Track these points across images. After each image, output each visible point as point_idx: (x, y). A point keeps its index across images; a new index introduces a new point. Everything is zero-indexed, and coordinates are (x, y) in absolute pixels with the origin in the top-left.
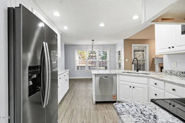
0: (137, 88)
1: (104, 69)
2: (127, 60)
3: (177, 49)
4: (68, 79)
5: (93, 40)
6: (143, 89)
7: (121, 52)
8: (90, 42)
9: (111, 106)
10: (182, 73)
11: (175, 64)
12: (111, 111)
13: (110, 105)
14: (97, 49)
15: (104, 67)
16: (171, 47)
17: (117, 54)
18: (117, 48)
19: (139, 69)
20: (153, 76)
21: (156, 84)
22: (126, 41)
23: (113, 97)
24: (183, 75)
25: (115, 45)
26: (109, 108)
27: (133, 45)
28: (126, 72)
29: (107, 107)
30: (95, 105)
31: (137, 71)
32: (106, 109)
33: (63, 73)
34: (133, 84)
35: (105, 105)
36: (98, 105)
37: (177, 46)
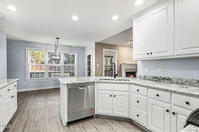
0: (118, 96)
1: (69, 75)
2: (98, 66)
3: (155, 56)
4: (15, 95)
5: (58, 38)
6: (124, 97)
7: (91, 57)
8: (53, 41)
9: (89, 123)
10: (155, 77)
11: (148, 69)
12: (91, 129)
13: (88, 121)
14: (62, 51)
15: (69, 73)
16: (149, 53)
17: (86, 59)
18: (86, 52)
19: (117, 75)
20: (135, 83)
21: (138, 90)
22: (97, 44)
23: (90, 111)
24: (155, 79)
25: (83, 49)
26: (88, 127)
27: (104, 50)
28: (103, 79)
29: (85, 126)
30: (67, 128)
31: (115, 77)
32: (83, 129)
33: (5, 86)
34: (114, 92)
35: (81, 124)
36: (71, 127)
37: (155, 53)
